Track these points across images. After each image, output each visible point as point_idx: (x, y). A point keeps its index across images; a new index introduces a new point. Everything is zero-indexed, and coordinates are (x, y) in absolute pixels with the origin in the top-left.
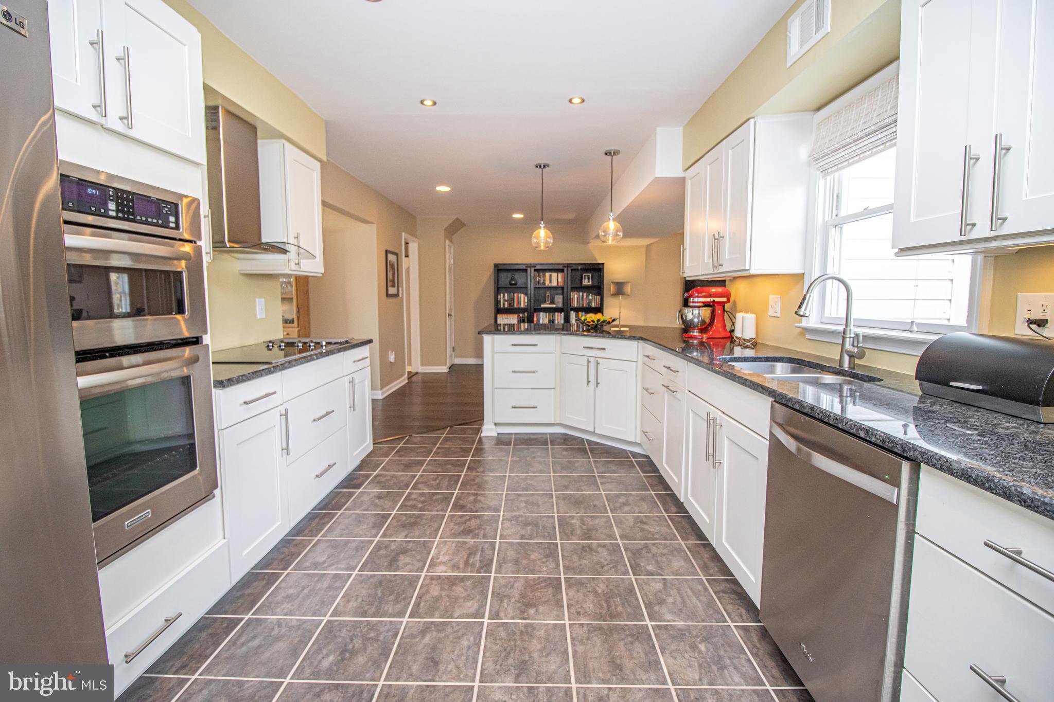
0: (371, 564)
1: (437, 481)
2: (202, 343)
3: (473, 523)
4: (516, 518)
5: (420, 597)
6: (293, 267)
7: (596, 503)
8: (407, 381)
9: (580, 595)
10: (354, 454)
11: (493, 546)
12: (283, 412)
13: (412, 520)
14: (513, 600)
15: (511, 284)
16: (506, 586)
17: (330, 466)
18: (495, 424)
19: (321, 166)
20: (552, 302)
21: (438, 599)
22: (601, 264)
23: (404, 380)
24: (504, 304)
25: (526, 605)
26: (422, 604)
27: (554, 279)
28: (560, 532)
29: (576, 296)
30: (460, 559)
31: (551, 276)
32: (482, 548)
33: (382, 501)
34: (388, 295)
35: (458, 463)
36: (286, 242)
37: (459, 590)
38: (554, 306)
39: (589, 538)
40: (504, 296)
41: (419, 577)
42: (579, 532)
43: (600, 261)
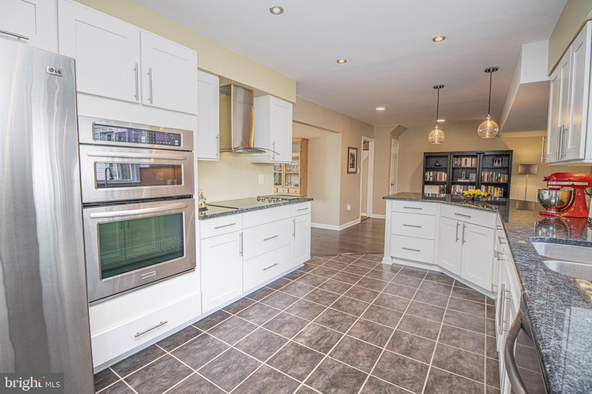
0: (269, 325)
1: (336, 286)
2: (193, 198)
3: (338, 318)
4: (366, 323)
5: (279, 353)
6: (271, 159)
8: (360, 222)
10: (295, 261)
11: (340, 335)
12: (240, 234)
13: (307, 306)
14: (327, 377)
15: (436, 166)
16: (329, 366)
17: (275, 265)
18: (392, 257)
19: (293, 106)
20: (467, 178)
21: (287, 358)
22: (509, 151)
23: (358, 221)
24: (429, 179)
25: (332, 384)
26: (278, 358)
27: (469, 162)
28: (389, 343)
29: (486, 174)
30: (315, 338)
31: (466, 160)
32: (332, 336)
33: (300, 290)
34: (348, 172)
35: (355, 278)
37: (301, 357)
38: (468, 181)
39: (408, 354)
40: (430, 174)
41: (287, 341)
42: (403, 347)
43: (511, 149)
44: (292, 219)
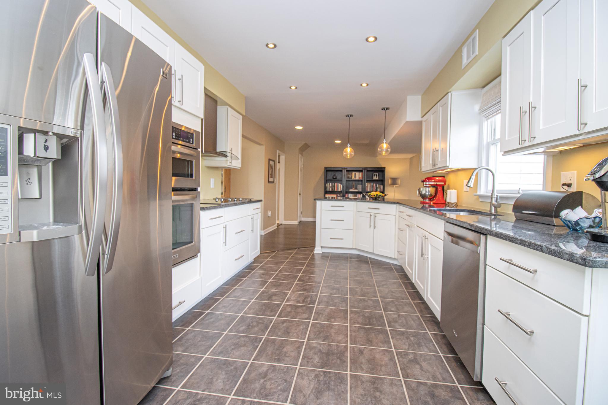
0: (260, 297)
1: (291, 270)
2: (197, 191)
3: (307, 287)
4: (328, 286)
5: (282, 311)
6: (229, 164)
7: (369, 283)
8: (276, 228)
9: (356, 316)
10: (252, 254)
11: (316, 296)
12: (225, 226)
13: (279, 284)
14: (324, 315)
15: (333, 178)
16: (321, 310)
17: (242, 257)
18: (322, 247)
19: (243, 117)
20: (356, 188)
21: (290, 312)
22: (383, 168)
23: (275, 226)
24: (329, 189)
25: (329, 318)
26: (283, 313)
27: (357, 176)
28: (350, 293)
29: (369, 185)
30: (301, 299)
31: (355, 174)
32: (311, 296)
33: (264, 276)
34: (269, 182)
35: (301, 263)
36: (226, 151)
37: (299, 310)
38: (357, 190)
39: (364, 296)
40: (329, 185)
41: (281, 304)
42: (359, 294)
43: (383, 167)
44: (250, 217)
